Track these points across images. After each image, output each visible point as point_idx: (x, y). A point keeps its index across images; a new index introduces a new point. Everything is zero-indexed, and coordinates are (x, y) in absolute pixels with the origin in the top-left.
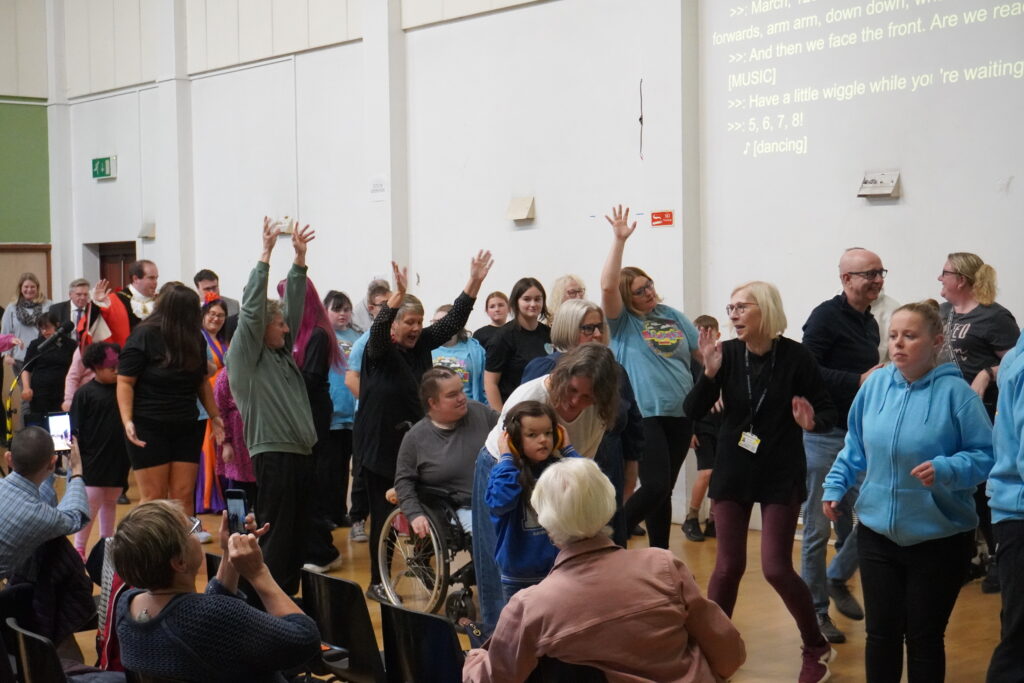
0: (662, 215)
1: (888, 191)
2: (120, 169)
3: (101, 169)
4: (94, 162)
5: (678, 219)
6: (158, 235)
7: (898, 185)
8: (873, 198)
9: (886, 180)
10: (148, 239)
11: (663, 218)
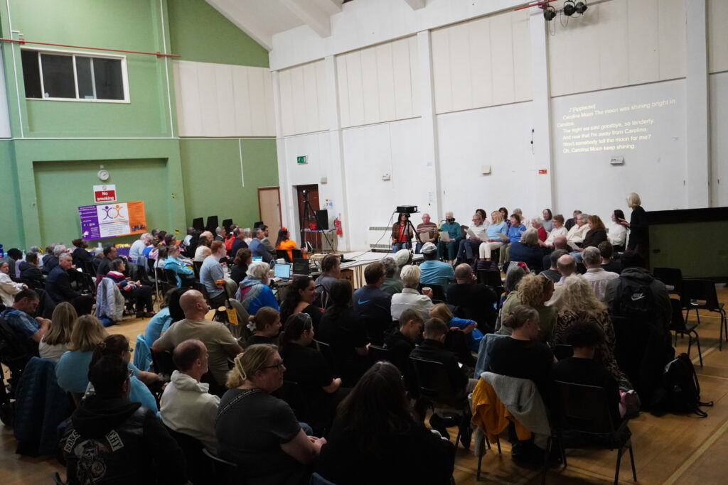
0: (543, 171)
1: (621, 162)
2: (309, 160)
3: (301, 160)
4: (298, 158)
5: (549, 172)
6: (328, 181)
7: (623, 161)
8: (614, 165)
9: (619, 159)
10: (324, 183)
11: (544, 172)
